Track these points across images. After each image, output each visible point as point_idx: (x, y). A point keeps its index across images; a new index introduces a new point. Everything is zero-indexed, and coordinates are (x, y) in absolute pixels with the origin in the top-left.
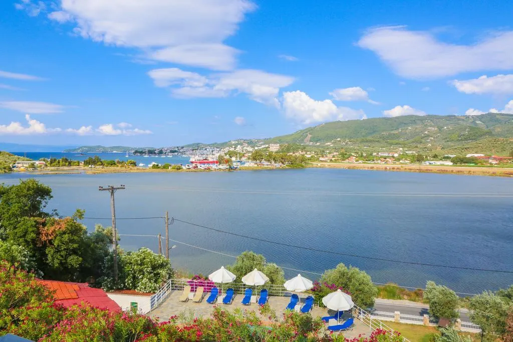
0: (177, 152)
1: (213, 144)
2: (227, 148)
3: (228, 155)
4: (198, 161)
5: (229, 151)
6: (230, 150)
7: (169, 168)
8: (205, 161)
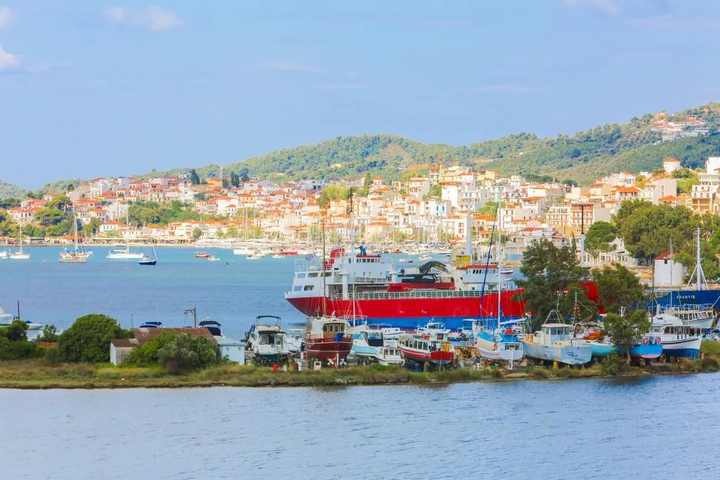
0: (195, 217)
1: (484, 150)
2: (619, 179)
3: (619, 243)
4: (356, 297)
5: (627, 210)
6: (646, 195)
7: (114, 351)
8: (415, 294)
